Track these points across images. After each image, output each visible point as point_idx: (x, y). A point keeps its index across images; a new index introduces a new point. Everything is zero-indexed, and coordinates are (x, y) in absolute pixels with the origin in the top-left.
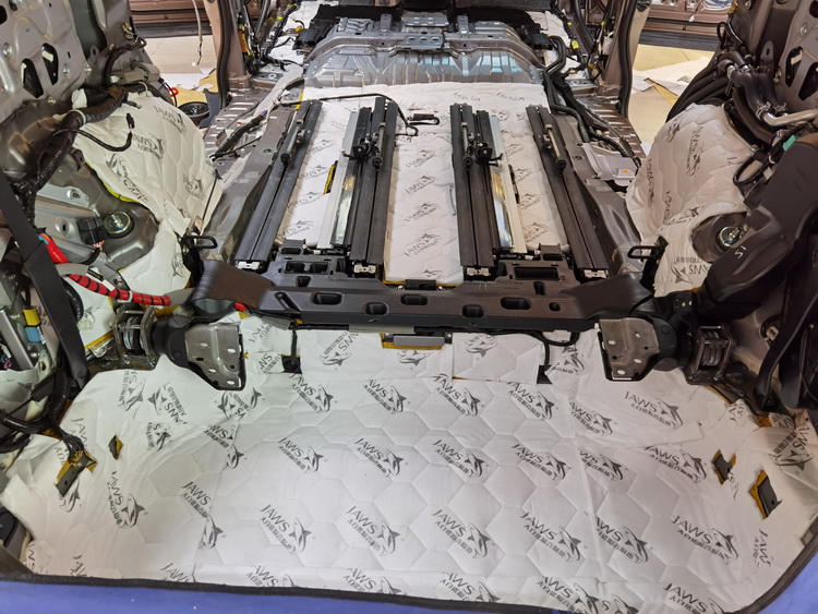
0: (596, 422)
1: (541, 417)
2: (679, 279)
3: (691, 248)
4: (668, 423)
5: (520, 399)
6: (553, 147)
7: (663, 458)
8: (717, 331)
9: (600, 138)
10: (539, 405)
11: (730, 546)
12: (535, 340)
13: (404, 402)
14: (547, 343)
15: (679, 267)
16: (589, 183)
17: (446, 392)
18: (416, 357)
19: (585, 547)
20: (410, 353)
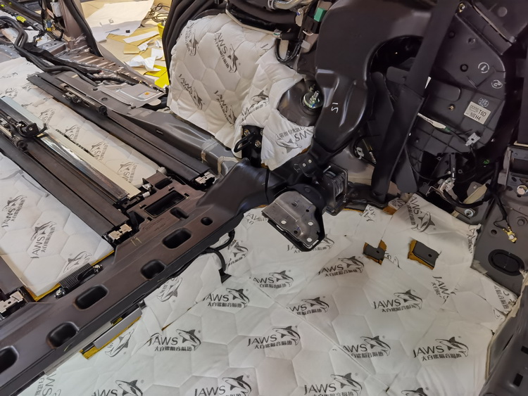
0: (278, 280)
1: (243, 305)
2: (289, 149)
3: (288, 122)
4: (325, 248)
5: (219, 305)
6: (82, 100)
7: (333, 271)
8: (329, 170)
9: (102, 79)
10: (234, 298)
11: (413, 297)
12: (208, 255)
13: (138, 385)
14: (217, 251)
15: (285, 140)
16: (133, 114)
17: (165, 345)
18: (124, 341)
19: (356, 374)
20: (116, 343)
